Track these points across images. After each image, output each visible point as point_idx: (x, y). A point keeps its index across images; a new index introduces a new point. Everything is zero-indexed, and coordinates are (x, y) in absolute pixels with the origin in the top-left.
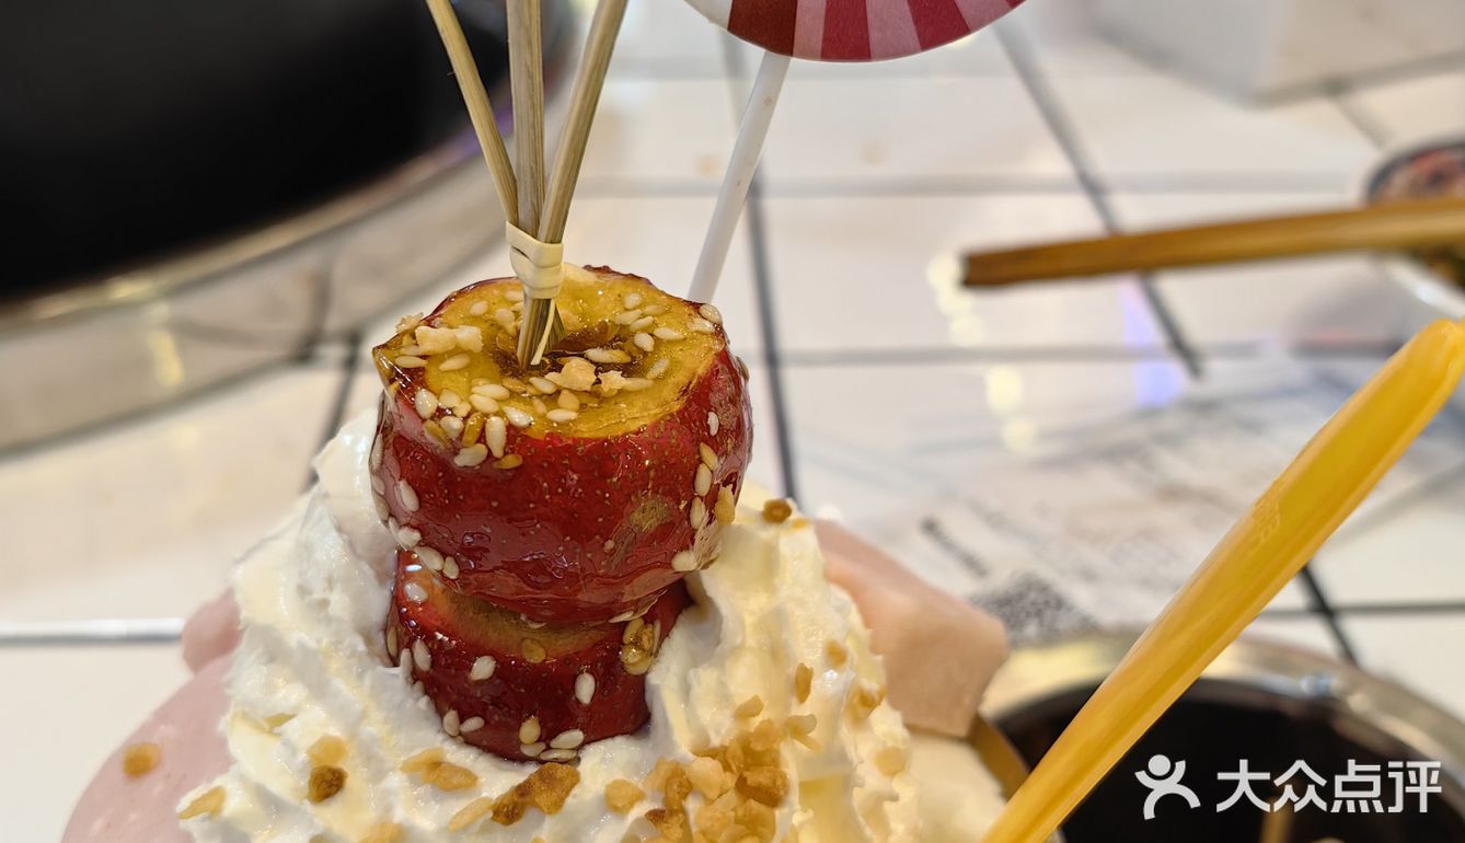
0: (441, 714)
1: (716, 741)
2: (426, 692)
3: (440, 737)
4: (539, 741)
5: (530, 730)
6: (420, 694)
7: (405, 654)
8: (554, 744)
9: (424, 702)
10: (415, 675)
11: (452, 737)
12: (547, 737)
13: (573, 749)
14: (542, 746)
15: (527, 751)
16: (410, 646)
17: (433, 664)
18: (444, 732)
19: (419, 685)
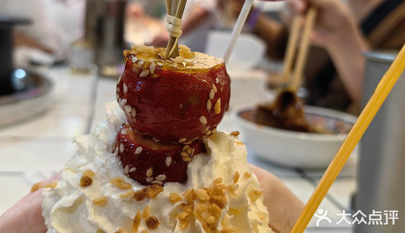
0: (124, 167)
2: (121, 160)
3: (123, 175)
4: (151, 176)
5: (149, 172)
6: (119, 160)
7: (117, 148)
8: (156, 178)
9: (120, 163)
10: (119, 154)
11: (126, 175)
12: (154, 176)
13: (162, 181)
14: (152, 178)
15: (148, 180)
16: (119, 146)
17: (124, 151)
18: (125, 173)
19: (119, 157)
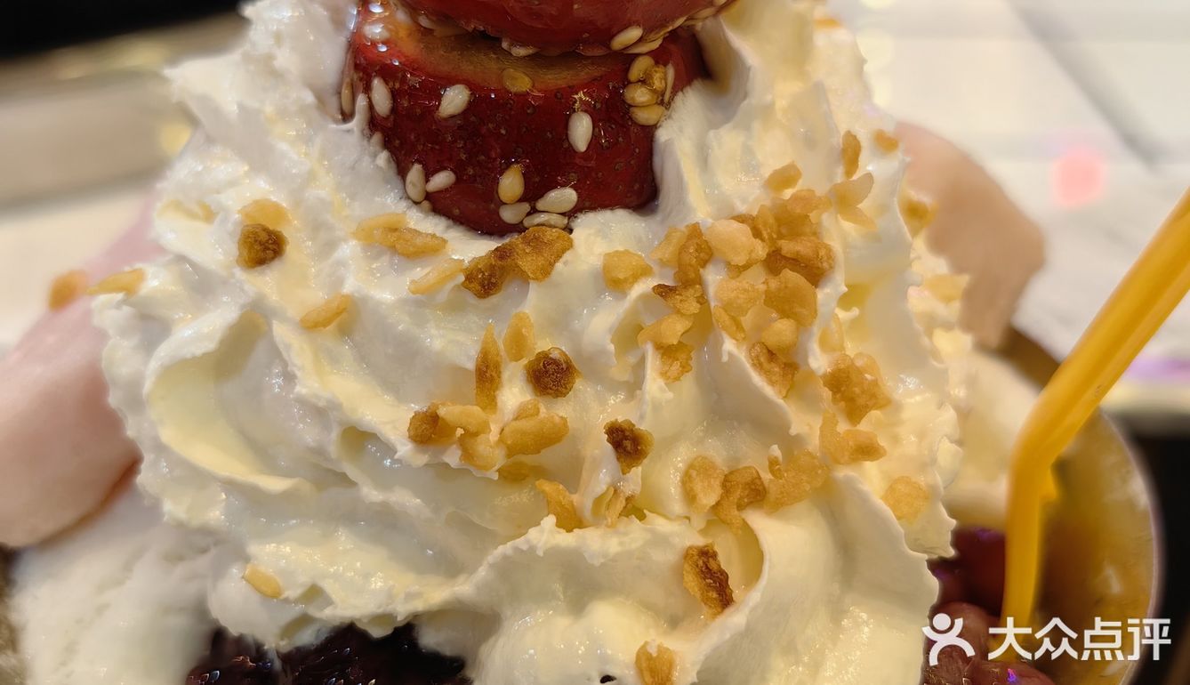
0: (402, 172)
1: (742, 208)
2: (387, 144)
3: (404, 204)
4: (521, 200)
5: (511, 183)
6: (378, 148)
7: (361, 101)
8: (540, 205)
9: (383, 157)
10: (374, 123)
11: (416, 203)
12: (532, 194)
13: (563, 214)
14: (526, 207)
15: (509, 215)
16: (367, 89)
17: (394, 110)
18: (408, 198)
19: (377, 137)
